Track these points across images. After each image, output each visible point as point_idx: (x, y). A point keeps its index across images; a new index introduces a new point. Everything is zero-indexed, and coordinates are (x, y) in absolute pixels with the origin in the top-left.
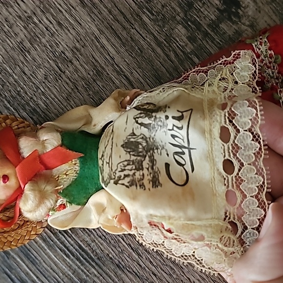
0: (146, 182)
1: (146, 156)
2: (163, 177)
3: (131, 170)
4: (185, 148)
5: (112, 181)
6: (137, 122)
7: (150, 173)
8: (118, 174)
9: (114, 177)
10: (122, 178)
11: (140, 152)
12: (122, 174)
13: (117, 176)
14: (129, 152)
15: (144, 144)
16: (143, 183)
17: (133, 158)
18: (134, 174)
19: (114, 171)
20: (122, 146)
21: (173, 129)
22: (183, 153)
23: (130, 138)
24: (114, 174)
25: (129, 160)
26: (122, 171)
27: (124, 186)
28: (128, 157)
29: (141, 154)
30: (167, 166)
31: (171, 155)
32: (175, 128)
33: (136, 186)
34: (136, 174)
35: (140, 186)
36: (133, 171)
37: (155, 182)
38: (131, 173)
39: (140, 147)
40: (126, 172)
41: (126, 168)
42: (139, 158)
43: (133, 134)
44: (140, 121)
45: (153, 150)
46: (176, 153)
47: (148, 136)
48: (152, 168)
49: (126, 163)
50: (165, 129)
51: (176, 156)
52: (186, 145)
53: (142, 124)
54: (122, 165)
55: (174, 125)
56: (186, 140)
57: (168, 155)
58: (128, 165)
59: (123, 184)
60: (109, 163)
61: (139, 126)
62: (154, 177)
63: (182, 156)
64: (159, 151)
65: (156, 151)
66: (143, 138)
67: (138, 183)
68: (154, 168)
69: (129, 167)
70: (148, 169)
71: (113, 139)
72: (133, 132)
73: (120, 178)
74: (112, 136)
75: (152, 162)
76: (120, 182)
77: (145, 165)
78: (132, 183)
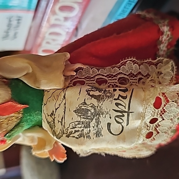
0: (91, 134)
1: (93, 119)
2: (105, 130)
3: (80, 128)
4: (125, 112)
5: (64, 135)
6: (89, 94)
7: (95, 129)
8: (70, 130)
9: (66, 132)
10: (73, 133)
11: (89, 116)
12: (73, 130)
13: (68, 132)
14: (80, 116)
15: (93, 111)
16: (89, 135)
17: (83, 120)
18: (83, 130)
19: (66, 128)
20: (75, 111)
21: (118, 99)
22: (123, 116)
23: (81, 106)
24: (67, 130)
25: (79, 121)
26: (73, 128)
27: (75, 138)
28: (79, 119)
29: (89, 117)
30: (109, 125)
31: (113, 118)
32: (120, 98)
33: (84, 137)
34: (84, 130)
35: (87, 137)
36: (82, 128)
38: (80, 129)
39: (89, 112)
40: (76, 129)
41: (76, 126)
42: (87, 120)
43: (85, 103)
44: (91, 93)
46: (117, 116)
47: (96, 105)
48: (97, 126)
50: (111, 99)
51: (116, 118)
52: (127, 110)
53: (92, 96)
54: (74, 125)
55: (119, 95)
56: (127, 107)
57: (110, 118)
58: (78, 124)
59: (74, 137)
60: (61, 122)
61: (90, 97)
63: (122, 118)
64: (104, 116)
65: (101, 116)
66: (92, 106)
67: (85, 135)
68: (99, 126)
69: (80, 126)
70: (94, 127)
71: (65, 104)
72: (85, 102)
73: (71, 133)
74: (64, 102)
75: (98, 123)
76: (71, 135)
77: (92, 124)
78: (81, 136)
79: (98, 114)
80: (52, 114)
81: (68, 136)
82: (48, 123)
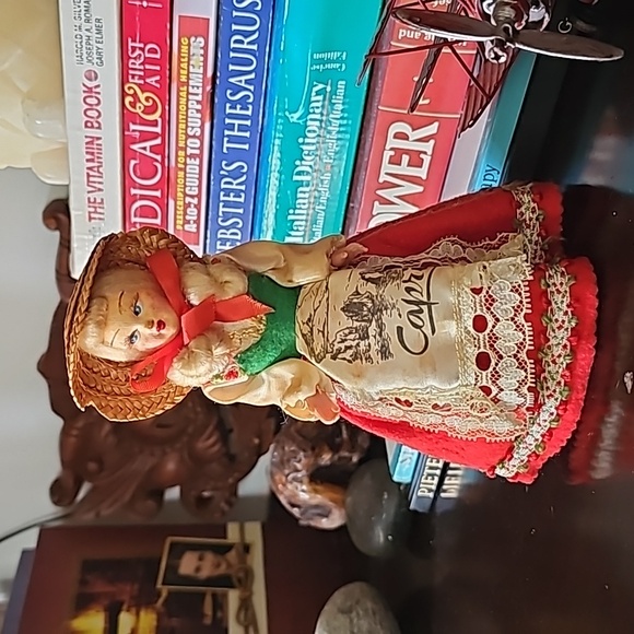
0: (372, 353)
1: (372, 320)
2: (394, 345)
3: (354, 340)
4: (424, 303)
5: (329, 356)
6: (363, 278)
7: (378, 342)
8: (337, 346)
9: (331, 350)
10: (342, 351)
11: (365, 316)
12: (342, 346)
13: (335, 348)
14: (351, 317)
15: (370, 305)
16: (370, 355)
17: (356, 324)
18: (358, 344)
19: (331, 342)
20: (343, 309)
21: (409, 280)
22: (421, 311)
23: (352, 299)
24: (332, 346)
25: (351, 328)
26: (343, 341)
27: (346, 361)
28: (350, 323)
29: (366, 318)
30: (400, 330)
31: (404, 316)
32: (413, 279)
33: (361, 359)
34: (360, 344)
35: (366, 359)
36: (357, 341)
37: (385, 352)
38: (354, 343)
39: (365, 309)
40: (347, 343)
41: (348, 337)
42: (363, 324)
43: (357, 293)
44: (367, 276)
45: (381, 311)
46: (411, 312)
47: (375, 294)
48: (380, 335)
49: (347, 331)
50: (398, 281)
51: (411, 317)
52: (425, 299)
53: (368, 280)
54: (343, 335)
55: (412, 275)
56: (425, 293)
57: (400, 315)
58: (350, 333)
59: (344, 359)
60: (323, 333)
61: (365, 282)
62: (383, 346)
63: (420, 315)
64: (389, 311)
65: (384, 312)
66: (368, 297)
67: (363, 355)
68: (383, 334)
69: (352, 337)
70: (375, 337)
71: (328, 299)
72: (357, 291)
73: (339, 351)
74: (326, 295)
75: (381, 327)
76: (340, 356)
77: (371, 332)
78: (356, 357)
79: (378, 310)
80: (309, 320)
81: (334, 358)
82: (303, 335)
